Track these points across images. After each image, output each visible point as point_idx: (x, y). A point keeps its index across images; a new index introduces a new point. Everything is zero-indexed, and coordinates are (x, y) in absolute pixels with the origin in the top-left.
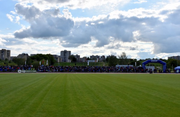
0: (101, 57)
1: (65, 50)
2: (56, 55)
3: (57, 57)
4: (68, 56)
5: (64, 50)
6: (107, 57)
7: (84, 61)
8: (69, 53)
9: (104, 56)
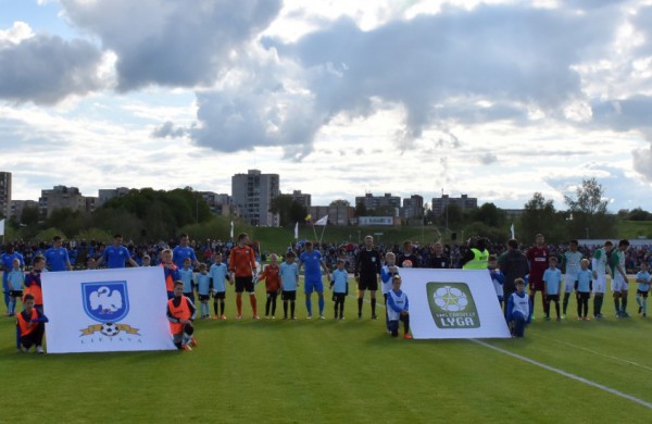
0: (405, 201)
1: (255, 171)
2: (211, 195)
3: (218, 200)
4: (269, 198)
5: (249, 171)
6: (434, 201)
7: (340, 221)
8: (269, 186)
9: (418, 199)
